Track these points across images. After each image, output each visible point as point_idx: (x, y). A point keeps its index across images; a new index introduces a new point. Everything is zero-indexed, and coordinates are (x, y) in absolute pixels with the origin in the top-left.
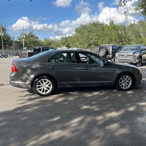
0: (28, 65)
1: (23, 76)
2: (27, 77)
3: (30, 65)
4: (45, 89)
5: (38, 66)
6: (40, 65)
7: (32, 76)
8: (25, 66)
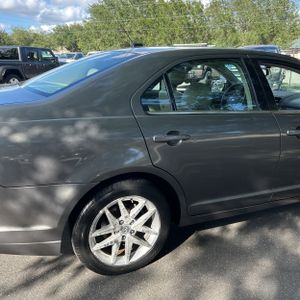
0: (36, 131)
1: (14, 197)
2: (38, 196)
3: (48, 132)
4: (130, 240)
5: (94, 132)
6: (103, 127)
7: (67, 193)
8: (19, 138)
